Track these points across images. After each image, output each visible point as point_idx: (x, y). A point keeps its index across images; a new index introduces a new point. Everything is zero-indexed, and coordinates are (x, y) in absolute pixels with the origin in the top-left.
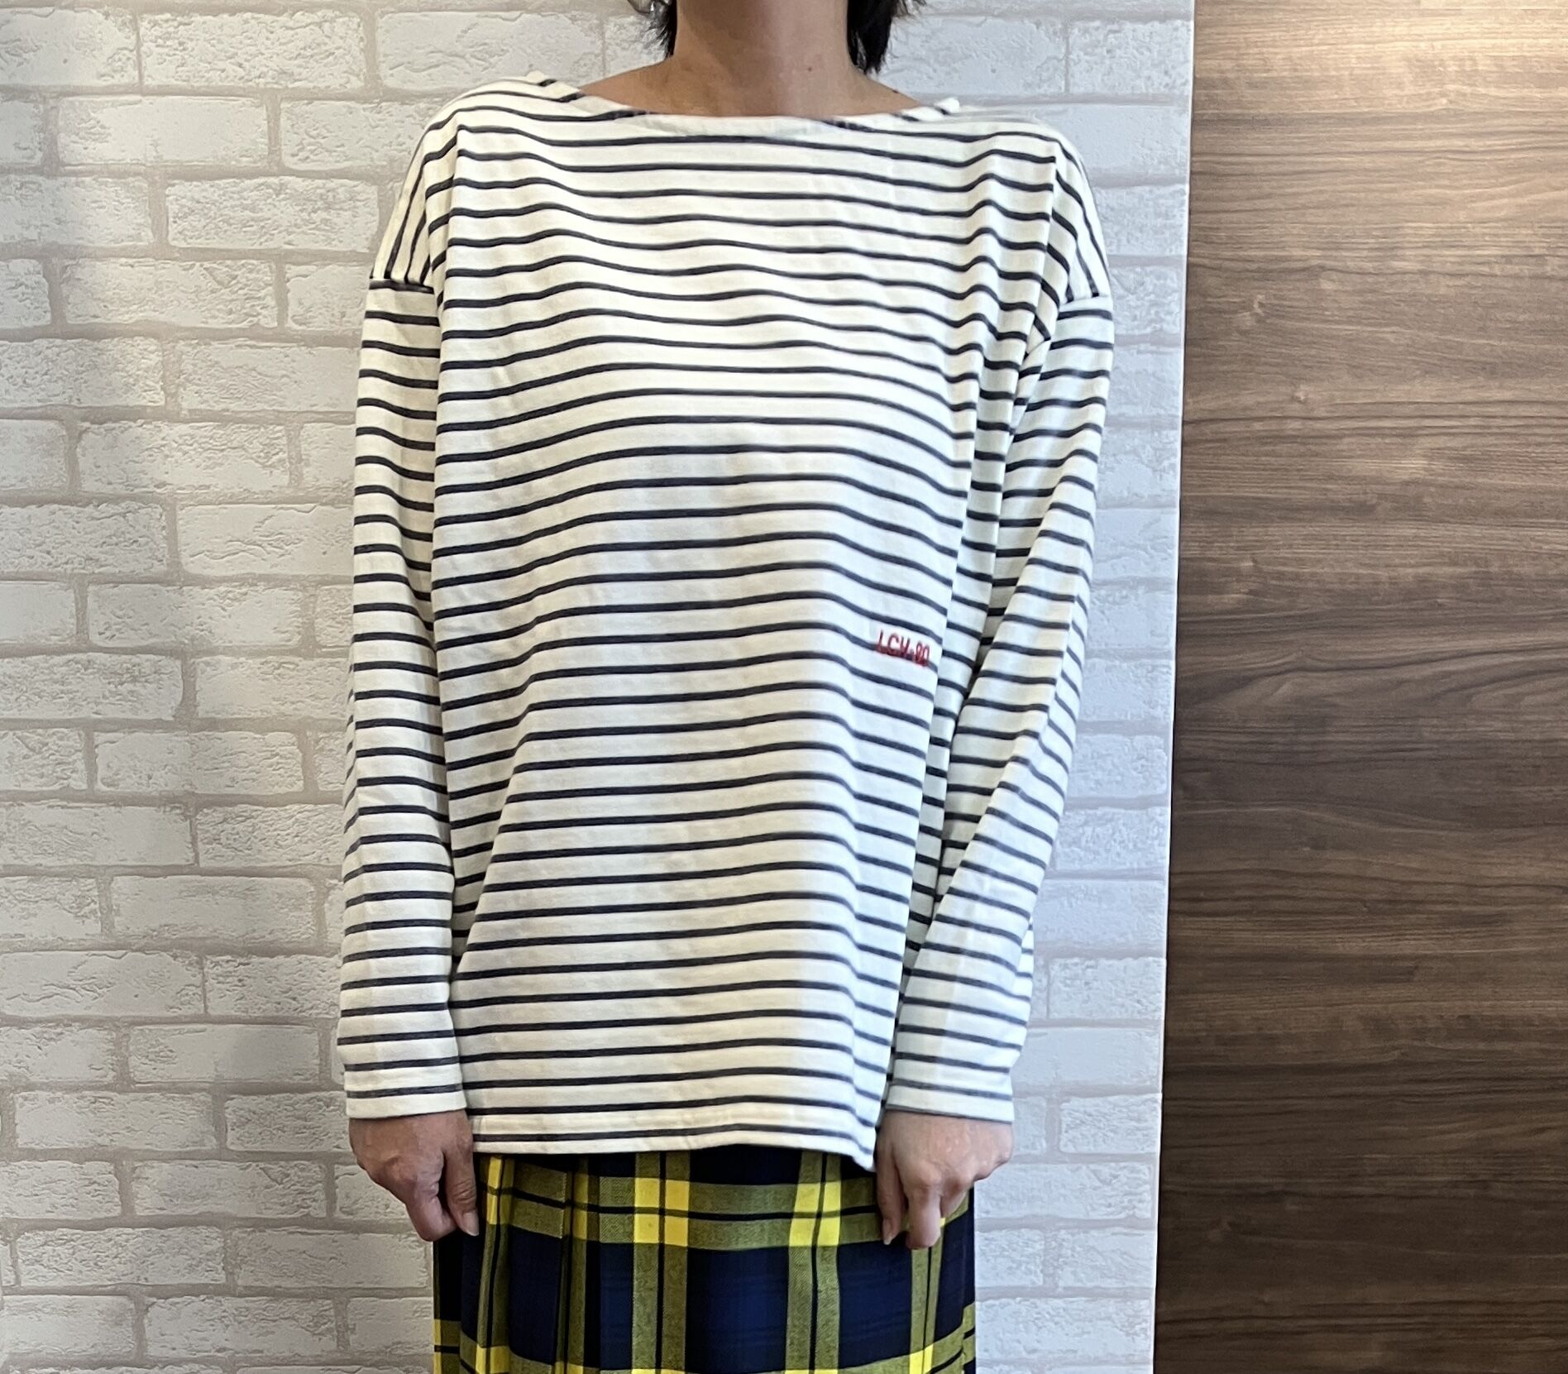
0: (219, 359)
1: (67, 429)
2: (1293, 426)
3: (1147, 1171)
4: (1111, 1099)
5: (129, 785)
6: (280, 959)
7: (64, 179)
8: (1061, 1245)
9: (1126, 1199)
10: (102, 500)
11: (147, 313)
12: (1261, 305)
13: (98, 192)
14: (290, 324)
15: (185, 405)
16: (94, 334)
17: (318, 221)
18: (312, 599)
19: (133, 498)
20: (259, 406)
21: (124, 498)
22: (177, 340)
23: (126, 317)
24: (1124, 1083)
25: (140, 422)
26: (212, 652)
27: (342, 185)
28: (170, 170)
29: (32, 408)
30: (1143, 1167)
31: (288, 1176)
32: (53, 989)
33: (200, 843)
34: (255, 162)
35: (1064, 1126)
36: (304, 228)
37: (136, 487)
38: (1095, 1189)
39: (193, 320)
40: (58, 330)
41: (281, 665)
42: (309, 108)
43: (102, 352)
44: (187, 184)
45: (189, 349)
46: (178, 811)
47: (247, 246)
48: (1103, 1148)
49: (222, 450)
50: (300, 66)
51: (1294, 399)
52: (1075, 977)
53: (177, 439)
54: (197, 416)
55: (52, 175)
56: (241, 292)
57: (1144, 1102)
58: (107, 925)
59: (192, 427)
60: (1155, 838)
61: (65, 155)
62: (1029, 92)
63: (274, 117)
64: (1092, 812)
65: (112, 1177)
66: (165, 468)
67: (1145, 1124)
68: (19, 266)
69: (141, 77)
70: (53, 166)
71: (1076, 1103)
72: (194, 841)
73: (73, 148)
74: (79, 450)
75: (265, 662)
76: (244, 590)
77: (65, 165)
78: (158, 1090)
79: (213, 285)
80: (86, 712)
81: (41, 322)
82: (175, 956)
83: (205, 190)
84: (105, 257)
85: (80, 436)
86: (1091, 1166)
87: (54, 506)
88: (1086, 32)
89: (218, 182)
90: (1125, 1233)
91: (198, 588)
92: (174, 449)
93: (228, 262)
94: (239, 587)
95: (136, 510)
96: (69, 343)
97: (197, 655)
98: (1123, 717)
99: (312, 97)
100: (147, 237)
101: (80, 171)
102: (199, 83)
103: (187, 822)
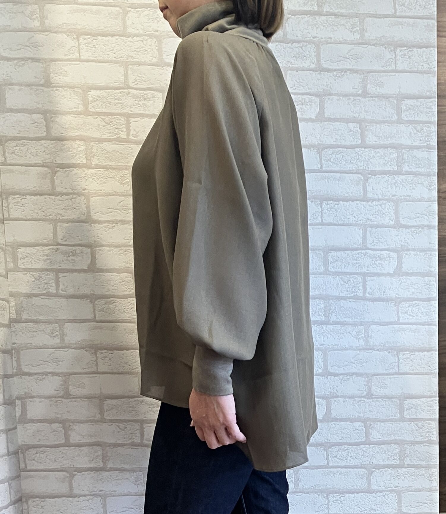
0: (105, 148)
1: (51, 171)
3: (434, 424)
4: (420, 399)
5: (71, 291)
7: (52, 88)
8: (405, 450)
9: (427, 434)
10: (62, 194)
11: (81, 133)
13: (64, 93)
14: (131, 137)
15: (93, 163)
16: (61, 139)
17: (141, 104)
19: (74, 194)
20: (120, 164)
21: (70, 194)
22: (91, 142)
23: (73, 134)
24: (425, 394)
25: (77, 168)
26: (102, 246)
27: (150, 93)
28: (89, 87)
29: (39, 163)
30: (433, 423)
32: (41, 362)
33: (96, 312)
34: (120, 84)
35: (405, 409)
36: (136, 106)
37: (75, 190)
38: (417, 430)
39: (97, 135)
40: (49, 138)
41: (127, 251)
42: (139, 68)
43: (64, 145)
44: (95, 91)
45: (95, 145)
46: (89, 300)
47: (117, 111)
48: (419, 416)
49: (107, 178)
50: (135, 54)
52: (407, 358)
53: (90, 174)
54: (97, 167)
55: (48, 87)
56: (114, 126)
57: (432, 401)
58: (62, 340)
59: (96, 171)
60: (433, 312)
61: (52, 81)
62: (383, 69)
63: (126, 70)
64: (411, 303)
65: (61, 429)
66: (86, 184)
67: (433, 408)
68: (35, 116)
69: (80, 56)
70: (48, 84)
71: (409, 401)
72: (94, 310)
73: (56, 79)
74: (55, 177)
75: (121, 250)
76: (114, 225)
77: (52, 84)
78: (79, 398)
79: (104, 124)
80: (56, 266)
81: (42, 135)
82: (86, 351)
83: (102, 93)
84: (67, 114)
85: (56, 173)
86: (415, 423)
87: (46, 196)
88: (401, 51)
89: (106, 91)
90: (428, 446)
91: (97, 224)
92: (89, 178)
93: (109, 117)
94: (112, 224)
95: (75, 198)
96: (53, 142)
97: (96, 247)
98: (421, 271)
99: (139, 64)
100: (81, 108)
101: (58, 86)
102: (100, 59)
103: (92, 304)
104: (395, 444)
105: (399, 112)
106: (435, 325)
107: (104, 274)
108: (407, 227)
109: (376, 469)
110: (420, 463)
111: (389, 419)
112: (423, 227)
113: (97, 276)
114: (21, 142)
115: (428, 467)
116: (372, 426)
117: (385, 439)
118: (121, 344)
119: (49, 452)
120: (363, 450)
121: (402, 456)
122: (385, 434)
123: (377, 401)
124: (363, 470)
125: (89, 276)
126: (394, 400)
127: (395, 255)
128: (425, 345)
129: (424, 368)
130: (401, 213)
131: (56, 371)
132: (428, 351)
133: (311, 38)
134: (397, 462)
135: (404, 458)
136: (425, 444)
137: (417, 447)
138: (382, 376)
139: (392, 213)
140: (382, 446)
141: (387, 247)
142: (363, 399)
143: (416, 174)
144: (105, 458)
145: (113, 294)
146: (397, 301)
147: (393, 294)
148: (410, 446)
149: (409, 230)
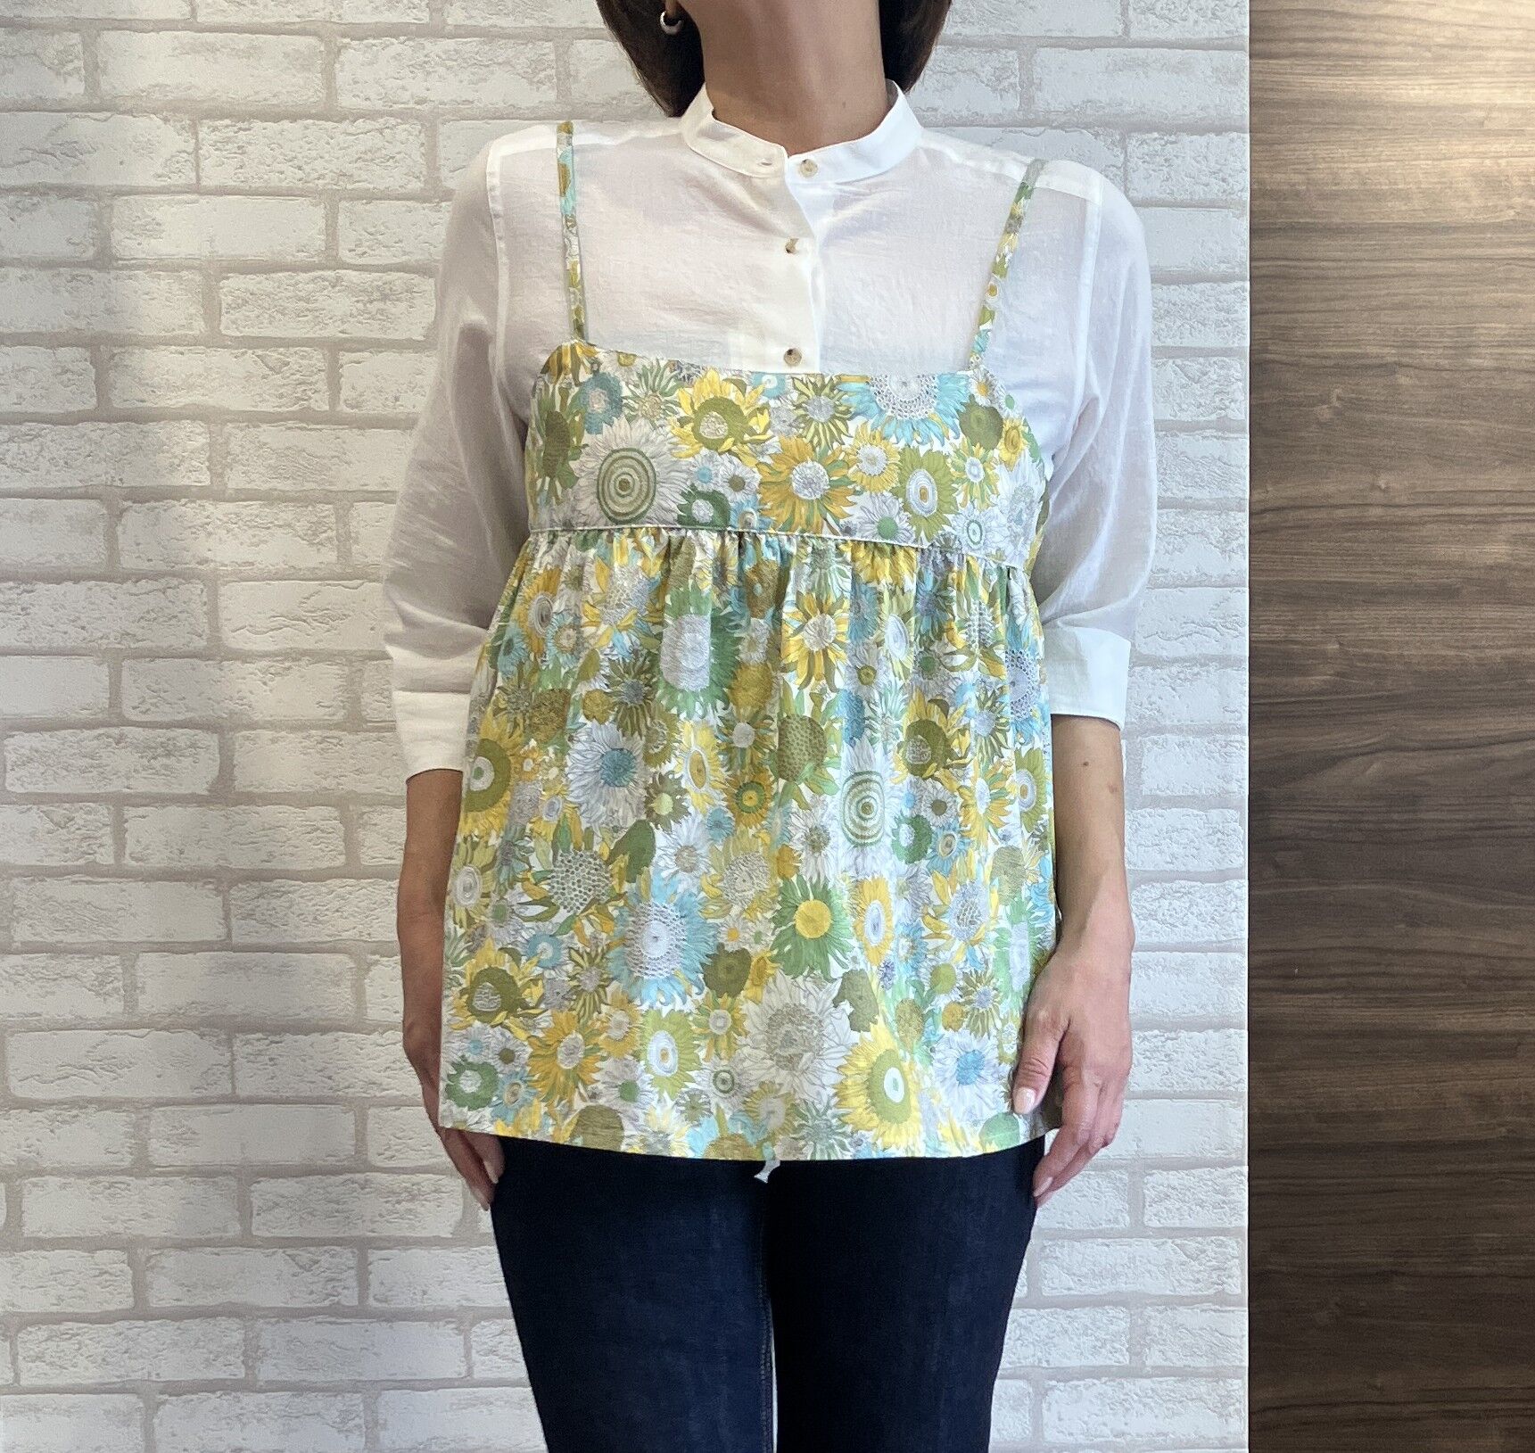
0: (269, 440)
1: (108, 508)
2: (1375, 513)
3: (1235, 1245)
4: (1195, 1172)
5: (158, 860)
6: (315, 1037)
7: (116, 272)
8: (1148, 1323)
9: (1214, 1274)
10: (138, 577)
11: (196, 398)
12: (1339, 398)
13: (150, 285)
14: (342, 407)
15: (231, 485)
16: (140, 417)
17: (374, 312)
18: (359, 674)
20: (308, 486)
21: (163, 575)
22: (226, 422)
23: (174, 401)
24: (1209, 1155)
25: (183, 501)
26: (252, 726)
27: (399, 278)
28: (224, 264)
29: (74, 488)
30: (1232, 1243)
31: (317, 1262)
32: (69, 1070)
33: (233, 920)
34: (311, 257)
35: (1148, 1199)
36: (360, 318)
37: (177, 563)
38: (1181, 1263)
39: (242, 403)
40: (104, 414)
41: (324, 739)
42: (368, 207)
43: (147, 434)
44: (242, 277)
45: (238, 431)
46: (210, 886)
47: (301, 334)
48: (1190, 1222)
49: (269, 528)
50: (360, 169)
51: (1374, 487)
52: (1156, 1049)
53: (221, 516)
54: (243, 495)
55: (104, 269)
56: (293, 377)
57: (1230, 1175)
58: (131, 1004)
59: (238, 506)
60: (1234, 911)
61: (119, 250)
63: (333, 215)
64: (1168, 885)
65: (125, 1266)
66: (208, 546)
67: (1232, 1197)
68: (66, 354)
69: (198, 177)
70: (105, 260)
71: (1159, 1175)
72: (227, 917)
73: (126, 244)
74: (119, 528)
75: (308, 737)
76: (287, 664)
77: (118, 259)
78: (179, 1173)
79: (264, 370)
80: (116, 786)
81: (87, 407)
82: (202, 1035)
83: (260, 283)
84: (157, 345)
85: (121, 515)
86: (1178, 1241)
87: (93, 583)
89: (273, 275)
90: (1214, 1310)
91: (238, 663)
92: (218, 527)
93: (281, 349)
94: (282, 662)
95: (176, 587)
96: (115, 426)
97: (235, 729)
98: (1197, 792)
99: (371, 197)
100: (199, 327)
101: (133, 265)
102: (257, 184)
103: (220, 898)
104: (1115, 1304)
106: (1240, 951)
107: (256, 808)
108: (1156, 662)
109: (1059, 1380)
110: (1190, 1362)
111: (1100, 1231)
112: (1204, 661)
113: (237, 813)
114: (24, 428)
115: (1217, 1375)
116: (1046, 1251)
117: (1087, 1291)
118: (306, 1015)
119: (85, 1337)
120: (1018, 1325)
121: (1139, 1340)
122: (1085, 1277)
124: (1020, 1384)
125: (214, 814)
126: (1113, 1172)
128: (1210, 1008)
129: (1205, 1078)
132: (1218, 1028)
134: (1121, 1359)
135: (1143, 1346)
136: (1206, 1306)
137: (1184, 1315)
140: (1078, 1312)
144: (252, 1353)
145: (283, 867)
148: (1160, 1313)
149: (1163, 673)
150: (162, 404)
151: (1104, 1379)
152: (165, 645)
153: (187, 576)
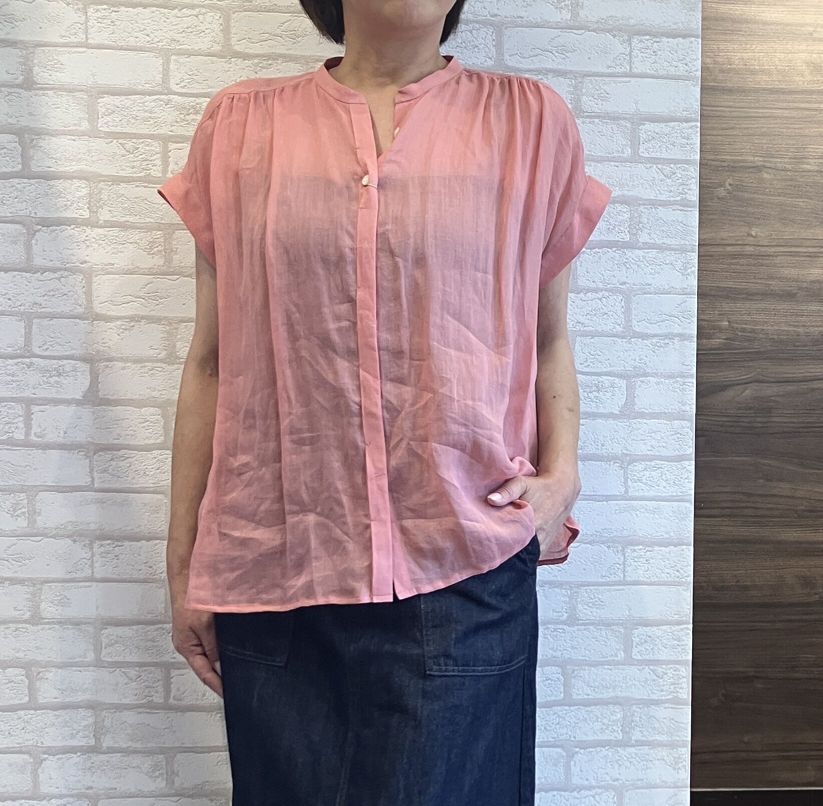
0: (125, 193)
1: (27, 229)
2: (750, 249)
3: (684, 671)
4: (662, 628)
5: (52, 437)
7: (35, 91)
8: (633, 715)
9: (672, 687)
10: (44, 270)
11: (82, 166)
12: (730, 185)
13: (56, 100)
15: (101, 218)
16: (47, 177)
17: (190, 120)
18: (176, 329)
20: (148, 220)
21: (59, 269)
22: (99, 181)
23: (69, 168)
24: (670, 618)
25: (73, 226)
26: (110, 359)
28: (101, 89)
29: (6, 217)
30: (683, 669)
31: (140, 676)
33: (95, 473)
34: (154, 87)
35: (634, 644)
36: (182, 124)
37: (68, 263)
38: (654, 680)
39: (110, 171)
40: (25, 174)
41: (153, 368)
42: (188, 60)
44: (111, 97)
45: (107, 187)
46: (83, 453)
47: (146, 132)
48: (658, 657)
49: (124, 244)
50: (183, 37)
52: (641, 557)
53: (95, 236)
54: (109, 225)
55: (28, 89)
56: (140, 157)
57: (682, 630)
58: (32, 522)
59: (105, 231)
60: (686, 479)
61: (38, 79)
62: (609, 71)
63: (166, 64)
64: (649, 463)
65: (24, 678)
66: (86, 253)
67: (683, 643)
68: (3, 137)
69: (87, 38)
70: (29, 84)
71: (641, 630)
72: (91, 471)
73: (41, 75)
74: (33, 241)
75: (145, 367)
76: (132, 324)
77: (37, 84)
78: (58, 623)
79: (124, 152)
80: (27, 394)
81: (15, 170)
82: (74, 541)
83: (122, 101)
84: (58, 135)
85: (34, 234)
86: (651, 667)
87: (15, 273)
88: (641, 41)
89: (130, 97)
90: (672, 708)
91: (102, 322)
92: (93, 242)
93: (134, 140)
94: (130, 322)
95: (67, 276)
96: (33, 181)
97: (99, 361)
98: (666, 411)
99: (189, 54)
100: (85, 125)
101: (47, 88)
102: (122, 43)
103: (88, 460)
104: (615, 704)
105: (635, 142)
106: (688, 501)
107: (111, 408)
108: (645, 336)
109: (581, 748)
110: (657, 738)
111: (606, 661)
112: (670, 336)
113: (100, 411)
115: (673, 745)
116: (576, 672)
117: (598, 697)
118: (138, 530)
120: (559, 716)
121: (627, 725)
122: (598, 687)
123: (585, 630)
124: (559, 750)
125: (85, 410)
126: (615, 628)
127: (623, 383)
128: (672, 534)
129: (668, 573)
130: (634, 312)
131: (20, 575)
132: (675, 546)
133: (489, 17)
134: (618, 736)
135: (630, 728)
136: (667, 705)
137: (653, 710)
138: (596, 587)
139: (619, 312)
140: (593, 708)
141: (609, 369)
142: (561, 626)
143: (661, 248)
144: (99, 731)
145: (127, 442)
146: (626, 461)
147: (618, 450)
148: (640, 709)
149: (647, 342)
150: (61, 170)
151: (607, 748)
152: (59, 311)
153: (73, 271)
